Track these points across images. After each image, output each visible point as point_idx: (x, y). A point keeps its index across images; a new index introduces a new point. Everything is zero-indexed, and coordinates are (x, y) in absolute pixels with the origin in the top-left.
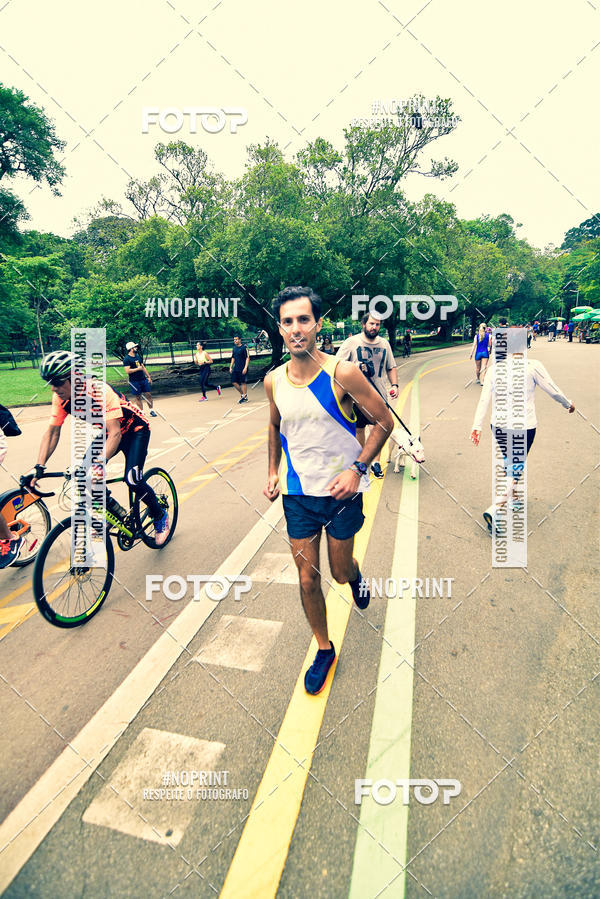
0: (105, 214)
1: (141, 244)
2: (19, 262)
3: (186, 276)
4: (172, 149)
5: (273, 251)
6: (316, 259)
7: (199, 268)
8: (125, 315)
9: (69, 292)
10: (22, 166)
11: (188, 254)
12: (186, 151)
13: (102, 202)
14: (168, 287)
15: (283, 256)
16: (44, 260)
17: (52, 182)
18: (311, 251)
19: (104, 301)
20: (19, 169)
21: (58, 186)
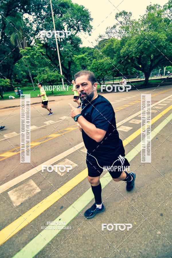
0: (100, 39)
1: (107, 48)
2: (77, 57)
3: (118, 56)
4: (120, 14)
5: (145, 44)
6: (161, 46)
7: (121, 53)
8: (100, 70)
9: (91, 64)
10: (82, 29)
11: (119, 49)
12: (125, 13)
13: (99, 36)
14: (113, 60)
15: (149, 46)
16: (83, 55)
17: (89, 32)
18: (159, 43)
19: (95, 66)
20: (81, 29)
21: (90, 33)
